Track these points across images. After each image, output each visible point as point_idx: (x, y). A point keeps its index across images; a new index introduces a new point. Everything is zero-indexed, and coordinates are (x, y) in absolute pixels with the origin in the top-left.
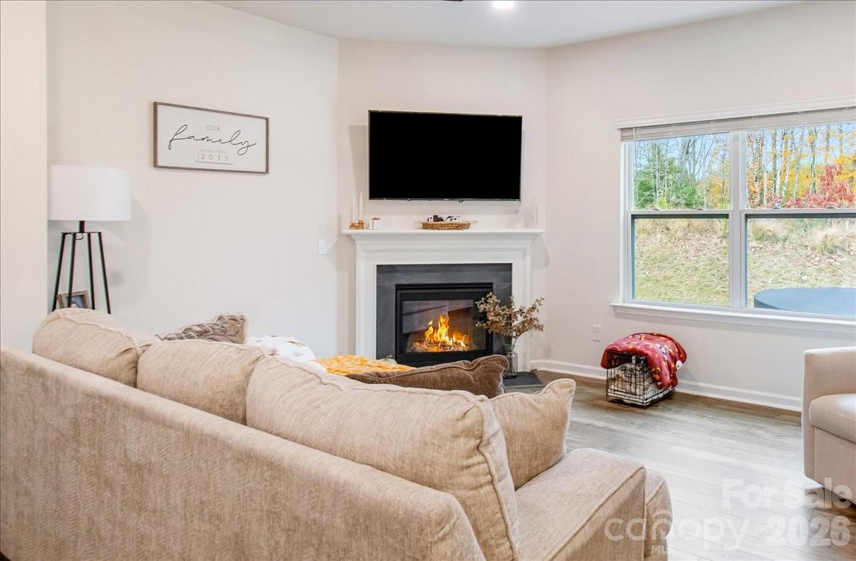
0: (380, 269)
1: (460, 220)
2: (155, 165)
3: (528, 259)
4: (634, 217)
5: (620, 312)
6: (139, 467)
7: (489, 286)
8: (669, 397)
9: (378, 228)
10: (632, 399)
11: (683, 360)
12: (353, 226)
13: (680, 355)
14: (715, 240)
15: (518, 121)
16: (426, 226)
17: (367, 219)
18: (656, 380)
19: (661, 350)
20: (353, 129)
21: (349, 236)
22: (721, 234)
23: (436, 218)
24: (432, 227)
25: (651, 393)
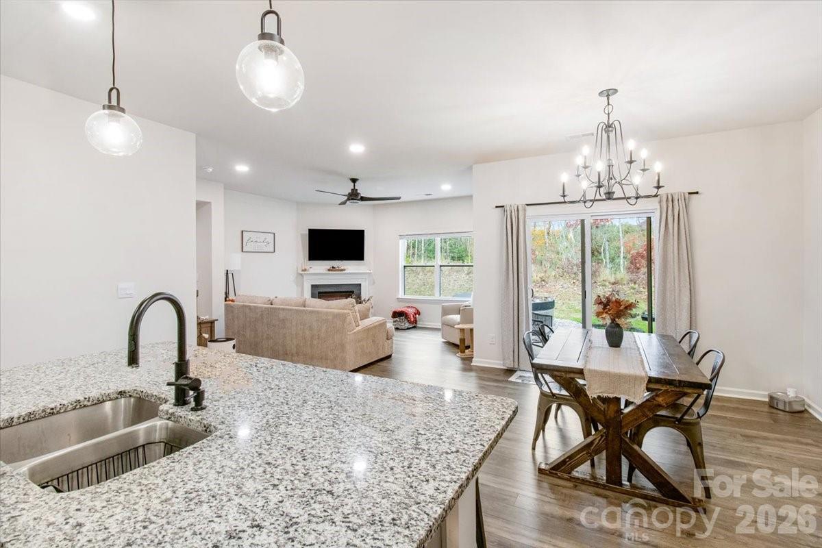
0: (313, 286)
1: (342, 268)
2: (242, 251)
3: (367, 282)
4: (405, 267)
5: (400, 300)
6: (283, 320)
7: (353, 292)
8: (414, 326)
9: (312, 271)
10: (403, 327)
11: (419, 314)
12: (303, 271)
13: (418, 313)
14: (464, 275)
15: (363, 231)
16: (329, 270)
17: (307, 268)
18: (409, 322)
19: (411, 311)
20: (302, 235)
21: (301, 274)
22: (466, 272)
23: (333, 267)
24: (332, 271)
25: (407, 325)
